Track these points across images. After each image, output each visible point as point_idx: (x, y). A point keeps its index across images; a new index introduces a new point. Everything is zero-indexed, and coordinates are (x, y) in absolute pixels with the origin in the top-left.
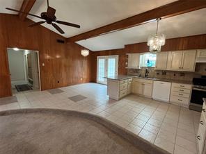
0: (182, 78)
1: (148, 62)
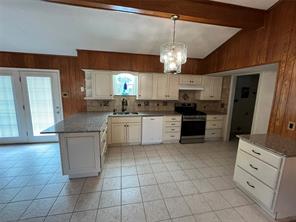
0: (165, 108)
1: (125, 87)
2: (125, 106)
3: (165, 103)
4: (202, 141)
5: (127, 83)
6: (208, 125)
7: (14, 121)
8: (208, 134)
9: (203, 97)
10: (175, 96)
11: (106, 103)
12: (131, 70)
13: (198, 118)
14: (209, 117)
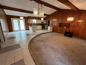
2: (34, 24)
3: (39, 24)
4: (44, 29)
5: (35, 21)
6: (45, 27)
7: (18, 27)
8: (45, 28)
9: (44, 23)
10: (41, 23)
11: (31, 24)
12: (35, 19)
13: (43, 26)
14: (45, 26)
